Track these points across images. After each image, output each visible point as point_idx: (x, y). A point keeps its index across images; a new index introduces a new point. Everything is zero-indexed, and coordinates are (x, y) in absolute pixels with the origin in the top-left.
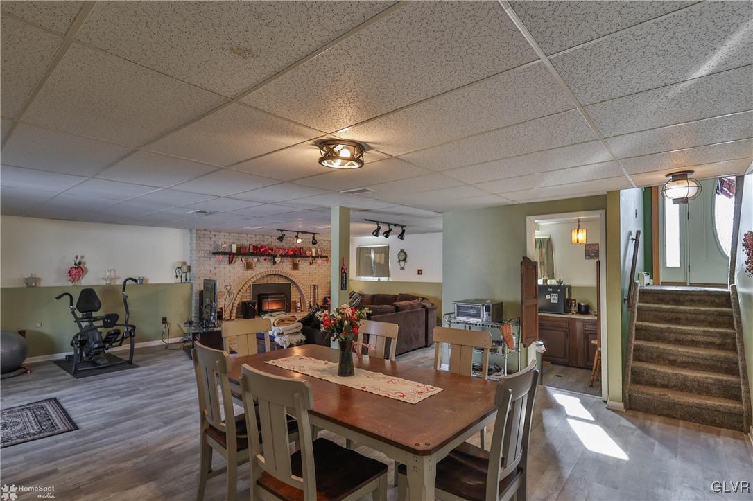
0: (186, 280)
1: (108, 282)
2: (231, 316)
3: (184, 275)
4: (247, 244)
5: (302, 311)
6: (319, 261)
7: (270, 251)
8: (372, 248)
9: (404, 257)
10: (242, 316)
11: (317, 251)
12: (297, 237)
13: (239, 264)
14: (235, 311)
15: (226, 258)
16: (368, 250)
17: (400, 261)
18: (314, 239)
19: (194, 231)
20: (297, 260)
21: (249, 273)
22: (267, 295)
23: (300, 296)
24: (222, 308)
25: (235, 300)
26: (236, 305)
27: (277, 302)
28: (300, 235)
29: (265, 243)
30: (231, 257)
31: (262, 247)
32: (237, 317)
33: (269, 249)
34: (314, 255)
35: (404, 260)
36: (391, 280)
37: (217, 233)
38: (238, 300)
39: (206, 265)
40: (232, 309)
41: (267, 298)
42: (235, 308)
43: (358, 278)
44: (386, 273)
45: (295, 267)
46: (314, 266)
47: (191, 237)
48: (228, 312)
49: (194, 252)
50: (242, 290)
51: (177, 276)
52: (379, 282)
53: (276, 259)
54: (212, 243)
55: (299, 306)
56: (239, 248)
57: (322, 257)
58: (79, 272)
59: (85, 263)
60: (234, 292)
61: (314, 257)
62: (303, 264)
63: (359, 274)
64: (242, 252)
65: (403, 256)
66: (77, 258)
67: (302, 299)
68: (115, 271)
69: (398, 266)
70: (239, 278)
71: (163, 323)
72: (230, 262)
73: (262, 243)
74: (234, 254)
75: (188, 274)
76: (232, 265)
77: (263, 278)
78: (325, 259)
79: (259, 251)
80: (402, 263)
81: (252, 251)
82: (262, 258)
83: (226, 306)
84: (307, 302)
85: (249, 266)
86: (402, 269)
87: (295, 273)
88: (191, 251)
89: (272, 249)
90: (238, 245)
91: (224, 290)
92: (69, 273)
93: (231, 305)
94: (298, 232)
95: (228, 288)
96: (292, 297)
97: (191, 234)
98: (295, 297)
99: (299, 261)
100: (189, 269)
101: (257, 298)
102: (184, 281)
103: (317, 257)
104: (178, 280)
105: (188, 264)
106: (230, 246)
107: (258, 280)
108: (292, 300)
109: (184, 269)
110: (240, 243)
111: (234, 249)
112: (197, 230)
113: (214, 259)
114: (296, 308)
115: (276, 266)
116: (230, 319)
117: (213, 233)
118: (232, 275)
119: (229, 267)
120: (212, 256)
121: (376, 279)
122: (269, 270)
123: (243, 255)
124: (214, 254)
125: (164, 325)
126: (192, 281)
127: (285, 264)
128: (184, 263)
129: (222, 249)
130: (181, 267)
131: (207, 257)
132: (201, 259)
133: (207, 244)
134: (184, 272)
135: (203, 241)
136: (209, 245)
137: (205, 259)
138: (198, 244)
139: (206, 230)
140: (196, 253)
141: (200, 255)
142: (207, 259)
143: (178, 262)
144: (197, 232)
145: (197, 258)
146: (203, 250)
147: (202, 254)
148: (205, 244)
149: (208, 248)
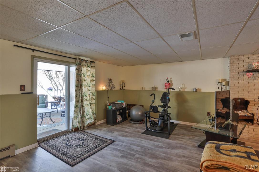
1: (180, 90)
3: (224, 87)
24: (253, 114)
37: (250, 56)
39: (240, 81)
47: (229, 62)
51: (218, 88)
54: (245, 64)
58: (168, 85)
59: (172, 81)
66: (167, 79)
68: (184, 85)
71: (208, 115)
75: (227, 87)
92: (165, 85)
97: (229, 60)
100: (228, 83)
104: (220, 90)
105: (228, 80)
109: (223, 83)
117: (246, 56)
120: (244, 73)
125: (208, 116)
129: (254, 68)
130: (222, 82)
131: (241, 75)
132: (235, 76)
133: (241, 66)
134: (224, 86)
135: (237, 64)
136: (243, 66)
137: (238, 76)
138: (232, 66)
139: (239, 55)
140: (232, 72)
141: (234, 74)
142: (241, 76)
143: (220, 79)
144: (231, 58)
145: (232, 76)
146: (236, 70)
147: (236, 73)
148: (239, 65)
149: (241, 68)
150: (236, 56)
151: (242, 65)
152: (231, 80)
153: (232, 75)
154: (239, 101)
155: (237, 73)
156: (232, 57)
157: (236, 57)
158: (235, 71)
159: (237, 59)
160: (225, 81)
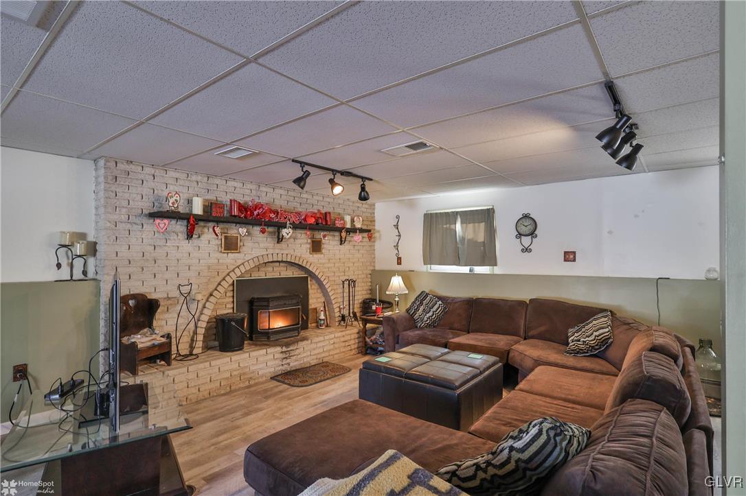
0: (85, 273)
2: (192, 347)
3: (78, 263)
4: (225, 199)
5: (327, 326)
6: (357, 237)
7: (272, 215)
8: (457, 212)
9: (531, 228)
10: (216, 343)
11: (353, 221)
12: (332, 183)
13: (209, 238)
14: (200, 338)
15: (180, 227)
16: (451, 217)
17: (520, 235)
18: (363, 189)
19: (102, 162)
20: (319, 235)
21: (231, 258)
22: (267, 300)
23: (323, 299)
24: (168, 336)
25: (201, 313)
26: (204, 325)
27: (284, 314)
28: (338, 178)
29: (263, 201)
30: (192, 224)
31: (257, 206)
32: (207, 348)
33: (271, 211)
34: (348, 226)
35: (532, 234)
36: (497, 270)
37: (158, 173)
38: (208, 314)
39: (133, 241)
40: (195, 333)
41: (267, 307)
42: (201, 331)
43: (425, 268)
44: (488, 257)
45: (316, 247)
46: (346, 247)
47: (96, 178)
48: (186, 340)
49: (102, 210)
50: (215, 293)
51: (59, 266)
52: (472, 275)
53: (284, 232)
54: (146, 191)
55: (322, 317)
56: (209, 207)
57: (362, 231)
60: (199, 297)
61: (349, 231)
62: (330, 242)
63: (428, 260)
64: (214, 215)
65: (528, 227)
67: (327, 304)
69: (516, 245)
70: (209, 267)
71: (16, 378)
72: (190, 235)
73: (257, 201)
74: (198, 219)
75: (91, 261)
76: (195, 241)
77: (258, 267)
78: (365, 235)
79: (249, 215)
80: (526, 241)
81: (235, 212)
82: (257, 229)
83: (181, 328)
84: (337, 310)
85: (231, 245)
86: (526, 250)
87: (316, 257)
88: (96, 208)
89: (276, 212)
90: (205, 200)
91: (177, 294)
93: (192, 325)
94: (334, 172)
95: (185, 290)
96: (311, 301)
97: (96, 170)
98: (315, 300)
99: (324, 236)
100: (92, 249)
101: (246, 308)
102: (78, 274)
103: (353, 230)
104: (64, 274)
105: (91, 238)
106: (190, 202)
107: (249, 272)
108: (310, 307)
109: (79, 249)
110: (211, 197)
111: (198, 209)
112: (107, 161)
113: (151, 226)
114: (317, 321)
115: (283, 245)
116: (191, 354)
117: (148, 170)
118: (195, 261)
119: (186, 246)
120: (145, 220)
121: (465, 270)
122: (270, 251)
123: (218, 221)
124: (153, 216)
125: (19, 383)
126: (98, 277)
127: (298, 241)
128: (82, 236)
129: (169, 206)
130: (72, 245)
131: (135, 223)
132: (120, 226)
133: (136, 195)
134: (80, 256)
135: (124, 187)
136: (140, 197)
137: (129, 226)
138: (111, 193)
139: (132, 162)
140: (108, 213)
141: (115, 217)
142: (135, 227)
143: (64, 232)
144: (108, 164)
145: (109, 224)
146: (123, 207)
147: (122, 216)
148: (130, 193)
149: (136, 203)
150: (123, 163)
151: (138, 194)
152: (108, 237)
153: (110, 222)
154: (131, 303)
155: (124, 218)
156: (108, 161)
157: (121, 166)
158: (120, 210)
159: (125, 171)
160: (85, 242)
